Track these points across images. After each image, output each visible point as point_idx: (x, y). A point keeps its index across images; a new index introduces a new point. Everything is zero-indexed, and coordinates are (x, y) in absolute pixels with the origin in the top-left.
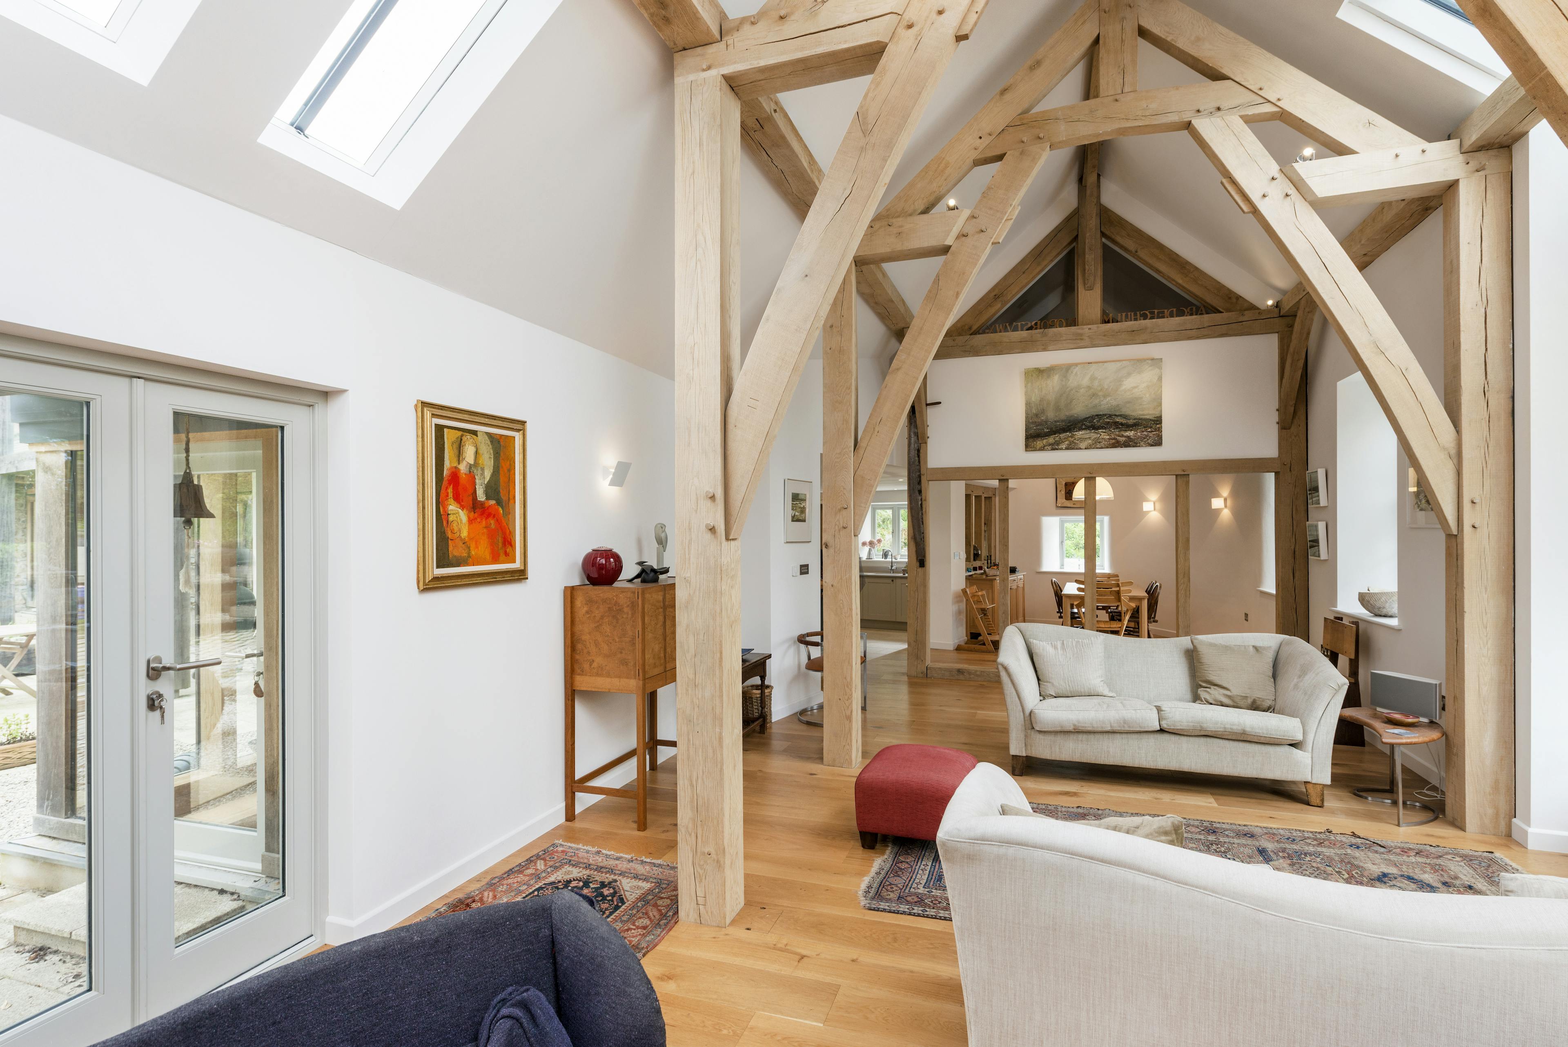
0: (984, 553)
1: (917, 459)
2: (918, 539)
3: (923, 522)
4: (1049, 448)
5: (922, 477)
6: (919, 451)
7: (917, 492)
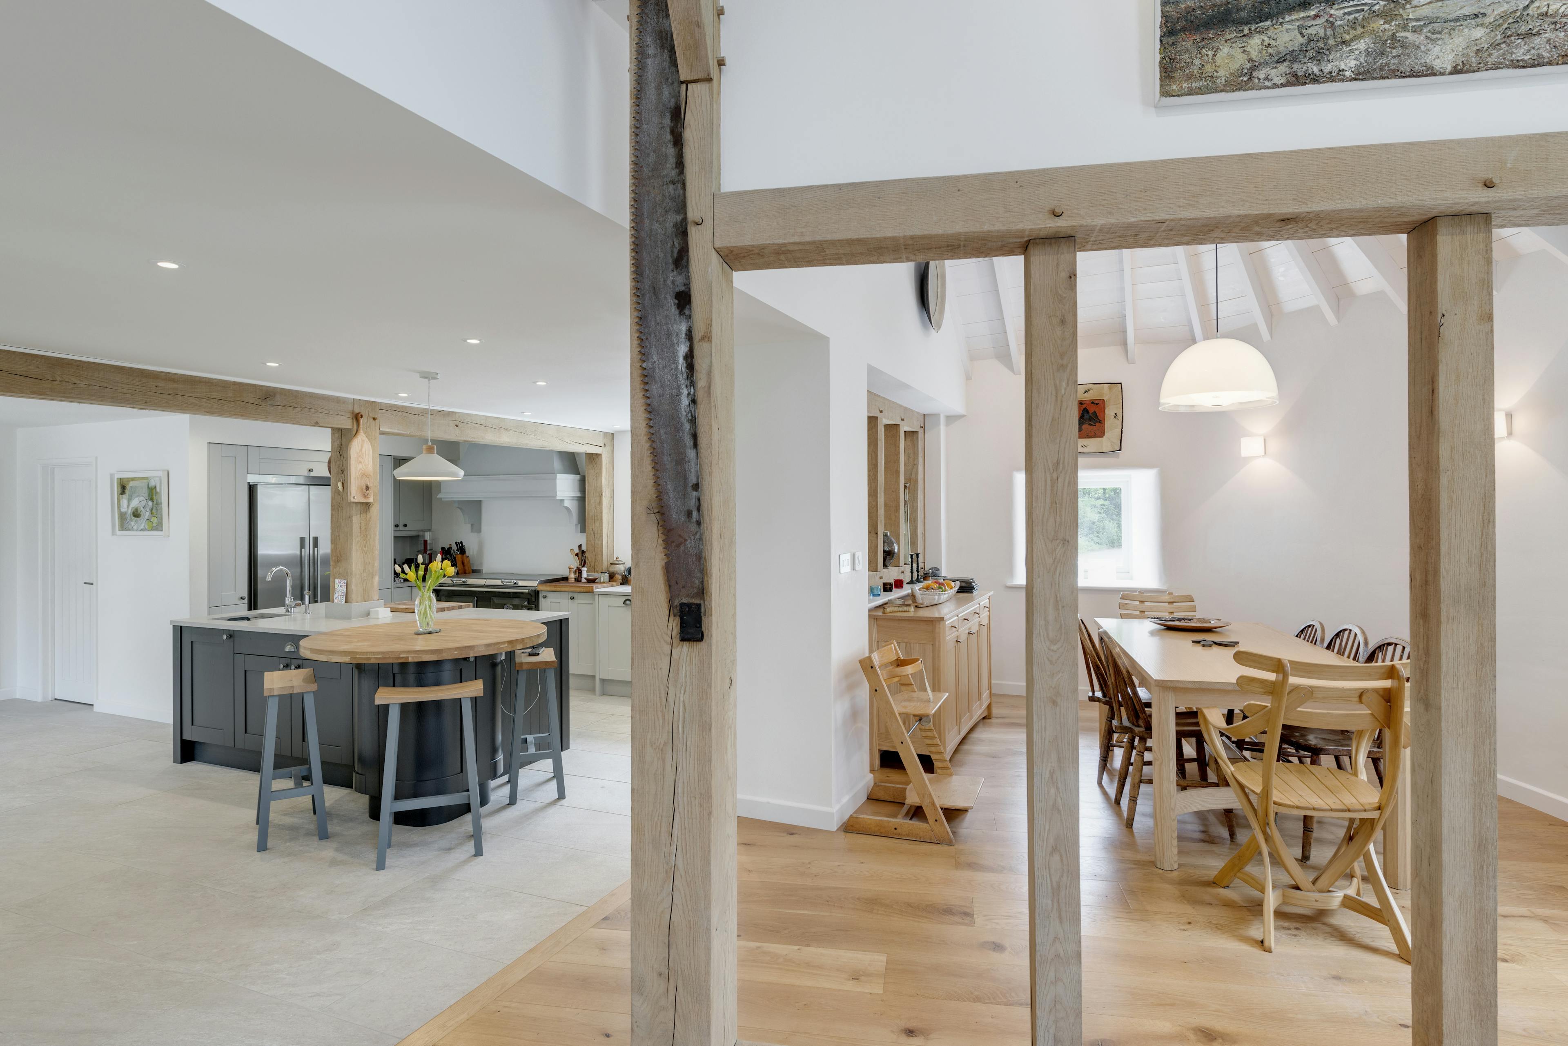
0: (902, 549)
1: (671, 151)
2: (676, 515)
3: (695, 437)
4: (1278, 74)
5: (693, 232)
6: (677, 115)
7: (671, 303)
